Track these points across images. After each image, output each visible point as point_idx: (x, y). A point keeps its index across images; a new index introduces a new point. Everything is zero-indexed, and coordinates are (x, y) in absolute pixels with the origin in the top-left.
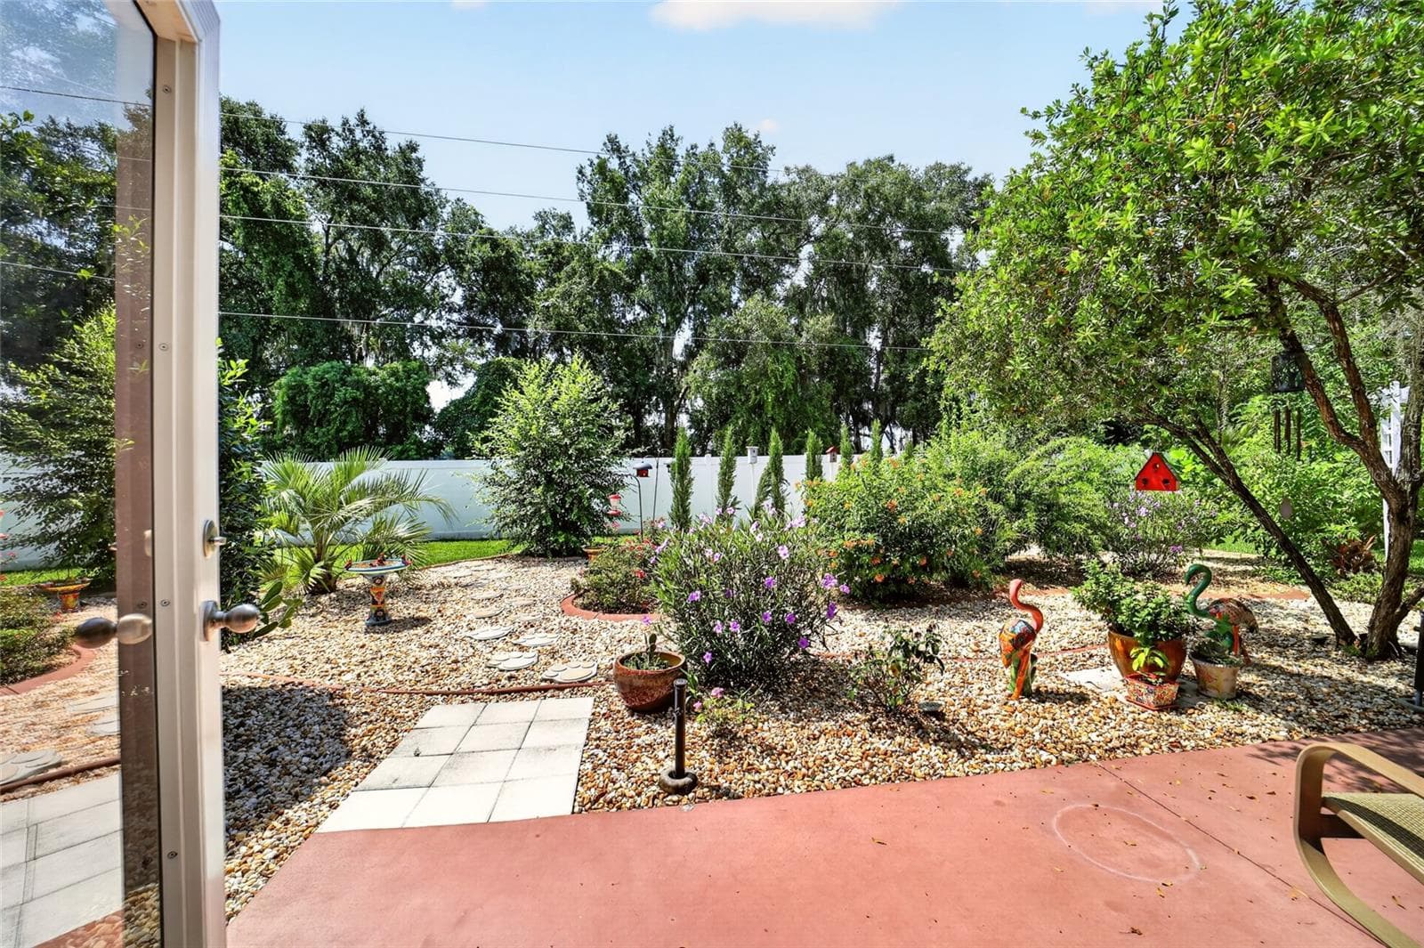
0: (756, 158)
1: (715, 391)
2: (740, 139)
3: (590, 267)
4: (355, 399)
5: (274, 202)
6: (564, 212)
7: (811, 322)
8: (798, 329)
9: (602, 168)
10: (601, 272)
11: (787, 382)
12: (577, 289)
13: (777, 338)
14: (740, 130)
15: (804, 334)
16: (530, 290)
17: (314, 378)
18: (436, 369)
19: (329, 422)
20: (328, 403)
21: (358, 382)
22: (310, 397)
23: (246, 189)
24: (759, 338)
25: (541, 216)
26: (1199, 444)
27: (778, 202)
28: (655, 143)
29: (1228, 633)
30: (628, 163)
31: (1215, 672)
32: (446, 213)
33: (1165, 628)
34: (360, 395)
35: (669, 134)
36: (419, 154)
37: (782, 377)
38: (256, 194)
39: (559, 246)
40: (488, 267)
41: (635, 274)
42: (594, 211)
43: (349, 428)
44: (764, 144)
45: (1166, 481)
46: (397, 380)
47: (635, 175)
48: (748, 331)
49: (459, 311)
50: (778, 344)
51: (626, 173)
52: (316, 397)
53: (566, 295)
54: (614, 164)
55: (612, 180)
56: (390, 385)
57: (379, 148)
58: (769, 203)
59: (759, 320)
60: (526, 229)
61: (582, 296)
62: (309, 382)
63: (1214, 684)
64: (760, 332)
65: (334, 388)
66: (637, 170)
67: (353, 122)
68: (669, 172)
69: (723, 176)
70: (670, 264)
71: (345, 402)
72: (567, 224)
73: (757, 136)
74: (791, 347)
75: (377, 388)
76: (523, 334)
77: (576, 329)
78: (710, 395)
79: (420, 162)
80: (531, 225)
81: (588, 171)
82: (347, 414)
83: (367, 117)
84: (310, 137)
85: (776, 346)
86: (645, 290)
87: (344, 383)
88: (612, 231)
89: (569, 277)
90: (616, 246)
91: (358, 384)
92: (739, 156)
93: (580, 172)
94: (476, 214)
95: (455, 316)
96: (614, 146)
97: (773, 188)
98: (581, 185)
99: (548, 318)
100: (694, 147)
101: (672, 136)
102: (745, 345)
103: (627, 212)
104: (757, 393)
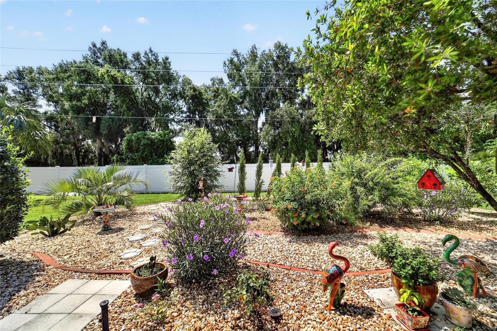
0: (286, 53)
1: (270, 138)
2: (279, 46)
3: (227, 96)
4: (147, 144)
5: (121, 80)
6: (220, 78)
7: (306, 112)
8: (302, 115)
9: (231, 61)
10: (230, 98)
11: (296, 135)
12: (222, 104)
13: (293, 118)
14: (280, 43)
15: (304, 117)
16: (207, 105)
17: (135, 137)
18: (179, 133)
19: (139, 151)
20: (139, 145)
21: (148, 138)
22: (134, 143)
23: (112, 77)
24: (287, 119)
25: (213, 80)
26: (456, 164)
27: (294, 68)
28: (250, 51)
29: (471, 276)
30: (241, 59)
31: (456, 309)
32: (180, 80)
33: (422, 277)
34: (149, 142)
35: (254, 47)
36: (169, 60)
37: (295, 133)
38: (116, 78)
39: (218, 89)
40: (193, 97)
41: (244, 98)
42: (230, 76)
43: (145, 153)
44: (289, 47)
45: (434, 185)
46: (161, 137)
47: (243, 63)
48: (282, 116)
49: (186, 113)
50: (293, 120)
51: (240, 62)
52: (136, 143)
53: (219, 106)
54: (236, 60)
55: (235, 65)
56: (159, 139)
57: (157, 60)
58: (291, 69)
59: (286, 112)
60: (207, 84)
61: (224, 106)
62: (133, 138)
63: (456, 316)
64: (286, 117)
65: (141, 140)
66: (244, 61)
67: (148, 51)
68: (255, 61)
69: (274, 60)
70: (255, 93)
71: (144, 145)
72: (221, 81)
73: (286, 45)
74: (298, 122)
75: (155, 140)
76: (206, 120)
77: (223, 118)
78: (268, 140)
79: (169, 63)
80: (209, 83)
81: (227, 63)
82: (145, 148)
83: (152, 50)
84: (134, 58)
85: (293, 122)
86: (246, 103)
87: (144, 138)
88: (236, 83)
89: (220, 100)
90: (238, 88)
91: (148, 139)
92: (280, 53)
93: (224, 63)
94: (190, 80)
95: (184, 115)
96: (236, 53)
97: (292, 63)
98: (225, 68)
99: (214, 114)
100: (264, 51)
101: (255, 48)
102: (281, 121)
103: (240, 76)
104: (285, 139)
